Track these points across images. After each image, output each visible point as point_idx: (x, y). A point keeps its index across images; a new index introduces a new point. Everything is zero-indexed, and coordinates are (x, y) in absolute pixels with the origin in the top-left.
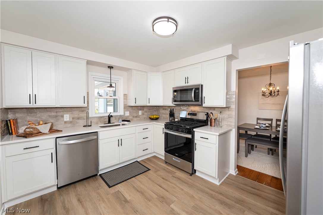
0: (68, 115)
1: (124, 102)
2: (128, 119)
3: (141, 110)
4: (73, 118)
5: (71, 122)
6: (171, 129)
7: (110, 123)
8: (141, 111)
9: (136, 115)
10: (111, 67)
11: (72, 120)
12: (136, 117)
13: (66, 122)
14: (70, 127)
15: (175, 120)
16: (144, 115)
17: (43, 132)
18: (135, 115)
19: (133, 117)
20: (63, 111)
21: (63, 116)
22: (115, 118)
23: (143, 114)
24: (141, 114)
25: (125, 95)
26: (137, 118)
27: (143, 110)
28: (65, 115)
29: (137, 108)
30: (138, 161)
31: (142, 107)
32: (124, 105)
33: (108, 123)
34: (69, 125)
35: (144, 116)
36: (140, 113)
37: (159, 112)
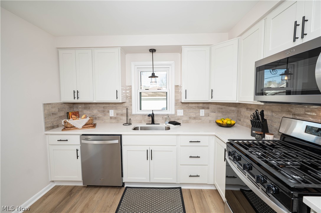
0: (113, 111)
1: (175, 96)
2: (179, 121)
3: (203, 108)
4: (117, 114)
5: (115, 118)
6: (237, 159)
7: (154, 124)
8: (203, 110)
9: (195, 116)
10: (153, 51)
11: (116, 116)
12: (195, 118)
13: (111, 118)
14: (114, 123)
15: (264, 137)
16: (209, 116)
17: (77, 127)
18: (193, 115)
19: (190, 118)
20: (108, 106)
21: (109, 112)
22: (163, 118)
23: (207, 115)
24: (204, 115)
25: (177, 86)
26: (197, 121)
27: (208, 108)
28: (110, 111)
29: (197, 105)
30: (182, 188)
31: (205, 105)
32: (176, 100)
33: (152, 124)
34: (114, 121)
35: (210, 118)
36: (202, 112)
37: (241, 113)
